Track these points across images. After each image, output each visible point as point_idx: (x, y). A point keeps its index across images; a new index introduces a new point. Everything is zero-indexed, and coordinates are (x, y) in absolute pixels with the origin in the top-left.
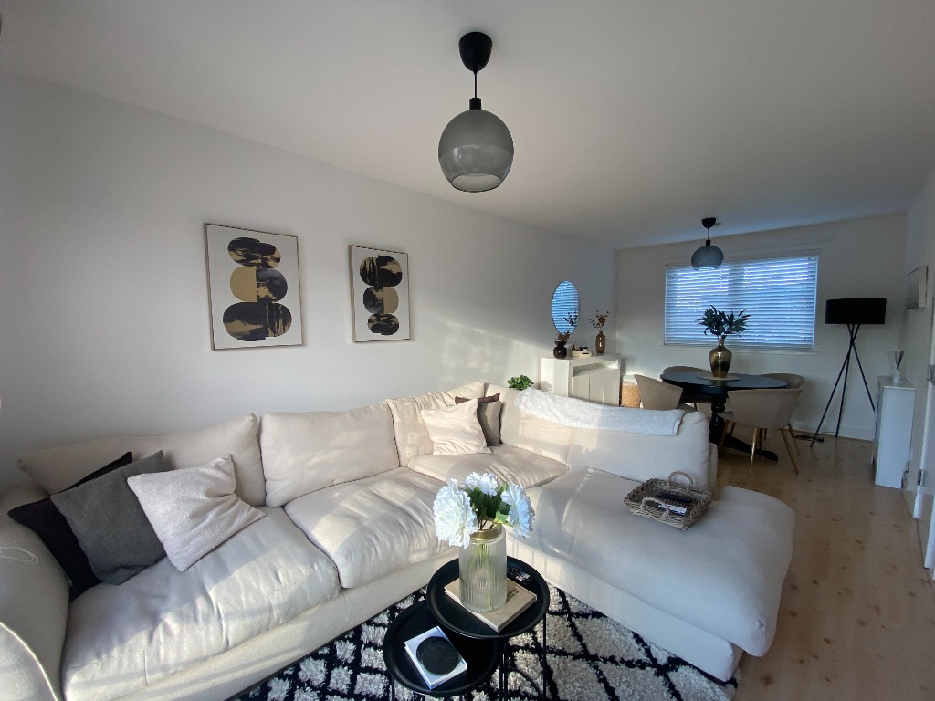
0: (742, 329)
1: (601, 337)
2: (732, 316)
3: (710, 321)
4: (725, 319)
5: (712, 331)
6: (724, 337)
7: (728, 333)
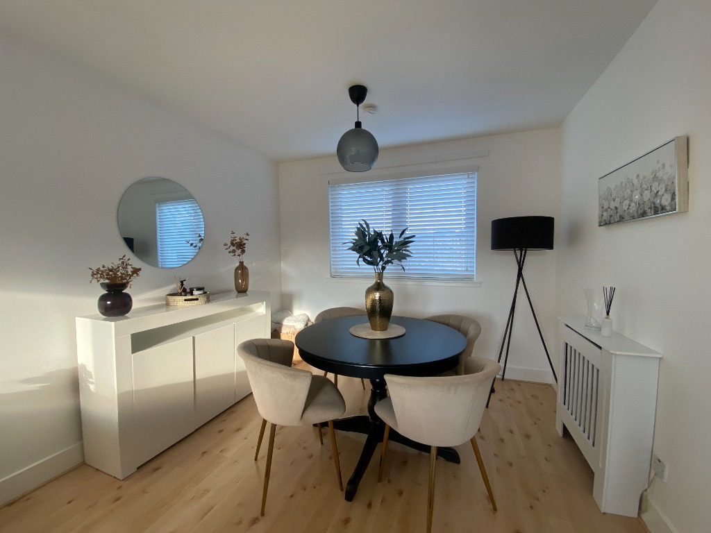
0: (404, 257)
1: (242, 270)
2: (392, 236)
3: (361, 243)
4: (383, 241)
5: (365, 260)
6: (383, 268)
7: (387, 262)
